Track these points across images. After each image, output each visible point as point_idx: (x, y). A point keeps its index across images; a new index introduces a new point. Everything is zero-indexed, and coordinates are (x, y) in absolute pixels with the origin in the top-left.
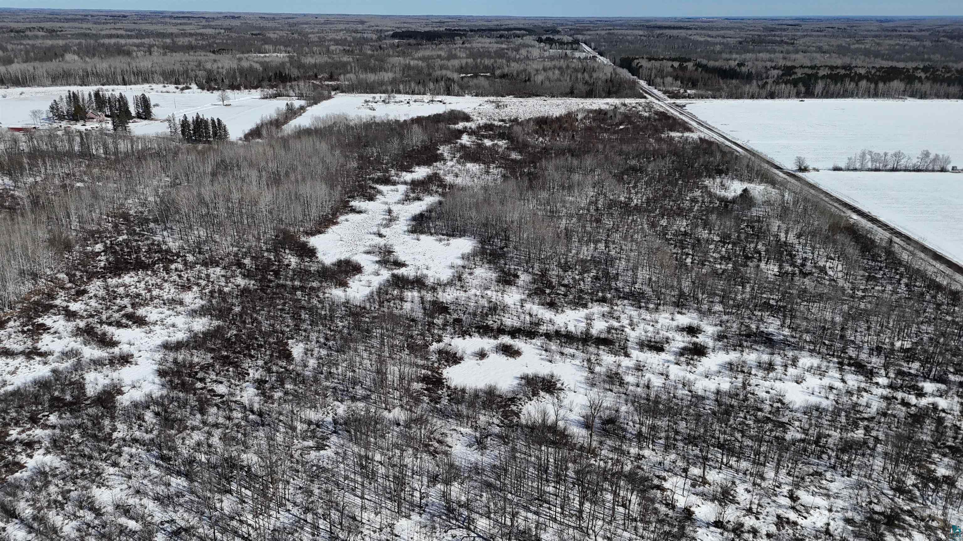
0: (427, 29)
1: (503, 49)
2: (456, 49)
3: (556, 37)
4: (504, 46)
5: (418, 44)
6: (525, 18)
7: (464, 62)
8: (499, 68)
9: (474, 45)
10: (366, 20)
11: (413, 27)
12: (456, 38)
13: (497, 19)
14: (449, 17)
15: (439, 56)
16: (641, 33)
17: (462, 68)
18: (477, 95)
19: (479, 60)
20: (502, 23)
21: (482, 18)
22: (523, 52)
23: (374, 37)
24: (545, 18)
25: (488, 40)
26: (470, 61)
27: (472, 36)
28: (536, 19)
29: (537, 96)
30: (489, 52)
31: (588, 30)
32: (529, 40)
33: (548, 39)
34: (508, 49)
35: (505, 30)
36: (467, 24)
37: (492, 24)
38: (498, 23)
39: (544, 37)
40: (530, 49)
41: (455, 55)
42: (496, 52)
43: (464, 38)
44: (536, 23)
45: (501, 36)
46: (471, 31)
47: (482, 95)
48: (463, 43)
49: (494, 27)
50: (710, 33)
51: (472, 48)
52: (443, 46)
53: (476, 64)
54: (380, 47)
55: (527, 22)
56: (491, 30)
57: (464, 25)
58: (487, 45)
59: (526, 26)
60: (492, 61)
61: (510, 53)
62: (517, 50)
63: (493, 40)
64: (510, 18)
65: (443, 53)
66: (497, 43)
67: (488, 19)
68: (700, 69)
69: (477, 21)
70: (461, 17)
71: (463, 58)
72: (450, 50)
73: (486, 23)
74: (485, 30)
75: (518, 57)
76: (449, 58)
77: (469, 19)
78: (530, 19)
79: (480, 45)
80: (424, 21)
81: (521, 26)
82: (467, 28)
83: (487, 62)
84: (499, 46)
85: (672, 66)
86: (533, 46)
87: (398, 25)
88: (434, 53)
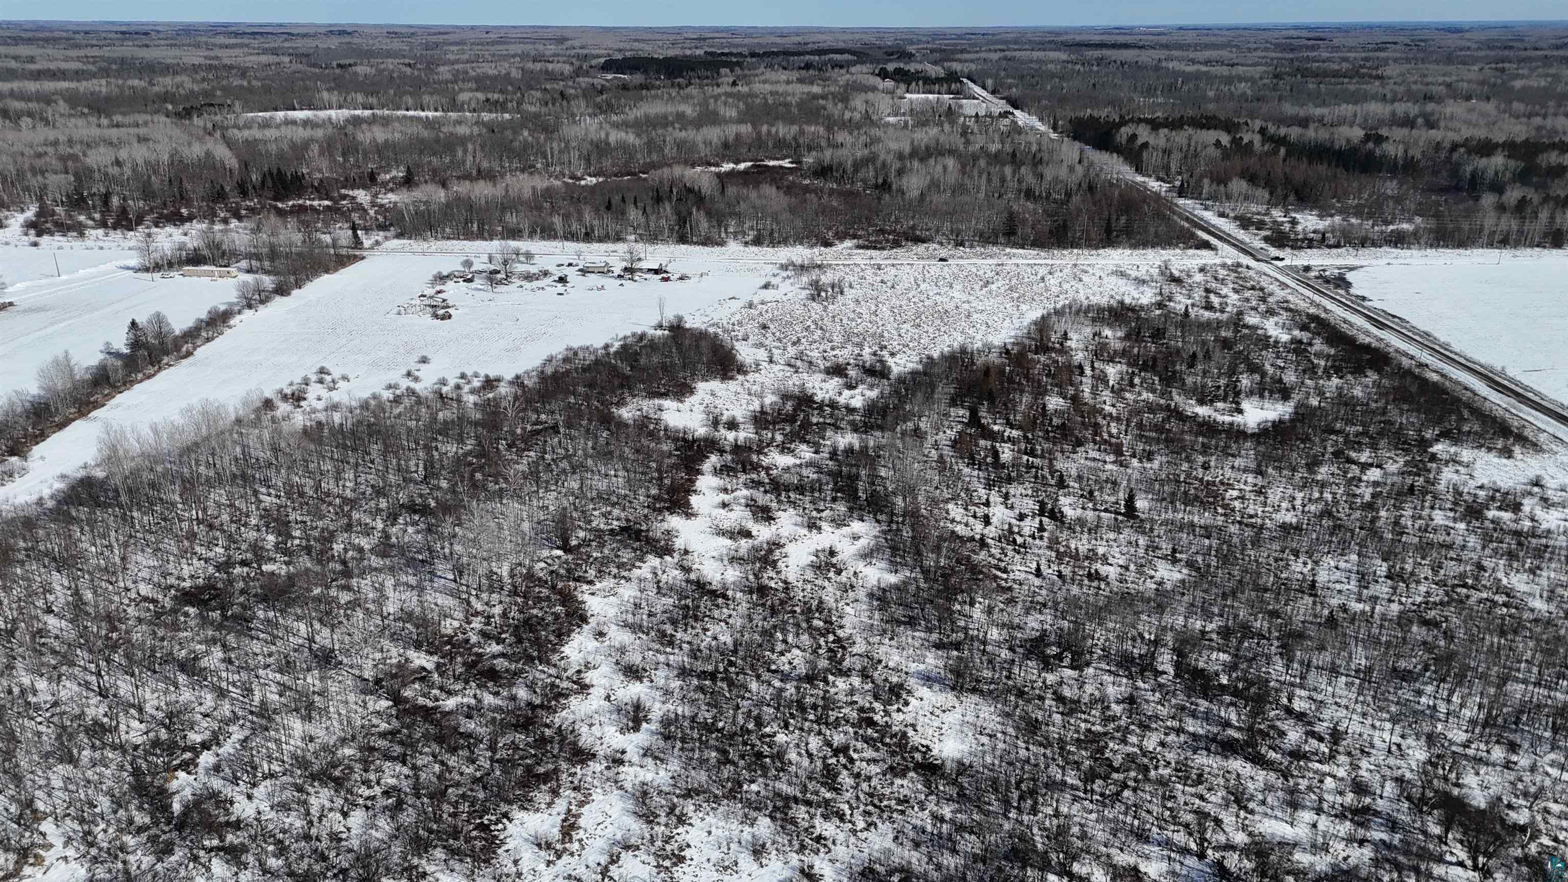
0: (671, 53)
1: (815, 97)
2: (716, 98)
3: (912, 67)
4: (816, 89)
5: (642, 87)
6: (844, 31)
7: (732, 131)
8: (810, 149)
9: (758, 87)
10: (569, 34)
11: (647, 50)
12: (723, 71)
13: (798, 32)
14: (717, 30)
15: (680, 116)
16: (1063, 56)
17: (726, 145)
18: (758, 241)
19: (765, 128)
20: (807, 39)
21: (772, 31)
22: (858, 102)
23: (567, 69)
24: (878, 30)
25: (783, 76)
26: (746, 129)
27: (753, 67)
28: (865, 31)
29: (918, 240)
30: (787, 105)
31: (962, 51)
32: (861, 73)
33: (898, 71)
34: (824, 97)
35: (812, 53)
36: (747, 41)
37: (789, 42)
38: (799, 39)
39: (891, 67)
40: (871, 96)
41: (715, 113)
42: (801, 104)
43: (738, 71)
44: (867, 38)
45: (808, 66)
46: (753, 55)
47: (773, 243)
48: (734, 84)
49: (793, 48)
50: (1192, 55)
51: (751, 95)
52: (693, 90)
53: (759, 134)
54: (562, 94)
55: (850, 37)
56: (787, 53)
57: (743, 45)
58: (781, 88)
59: (850, 45)
60: (795, 129)
61: (830, 106)
62: (844, 98)
63: (794, 75)
64: (820, 31)
65: (688, 110)
66: (801, 81)
67: (782, 33)
68: (1283, 151)
69: (763, 35)
70: (736, 28)
71: (731, 121)
72: (704, 103)
73: (779, 40)
74: (776, 54)
75: (847, 115)
76: (698, 123)
77: (749, 32)
78: (852, 31)
79: (768, 87)
80: (672, 38)
81: (841, 45)
82: (745, 51)
83: (783, 130)
84: (806, 88)
85: (1218, 144)
86: (874, 89)
87: (622, 46)
88: (670, 109)
